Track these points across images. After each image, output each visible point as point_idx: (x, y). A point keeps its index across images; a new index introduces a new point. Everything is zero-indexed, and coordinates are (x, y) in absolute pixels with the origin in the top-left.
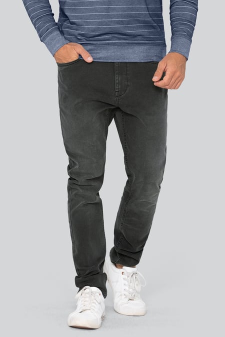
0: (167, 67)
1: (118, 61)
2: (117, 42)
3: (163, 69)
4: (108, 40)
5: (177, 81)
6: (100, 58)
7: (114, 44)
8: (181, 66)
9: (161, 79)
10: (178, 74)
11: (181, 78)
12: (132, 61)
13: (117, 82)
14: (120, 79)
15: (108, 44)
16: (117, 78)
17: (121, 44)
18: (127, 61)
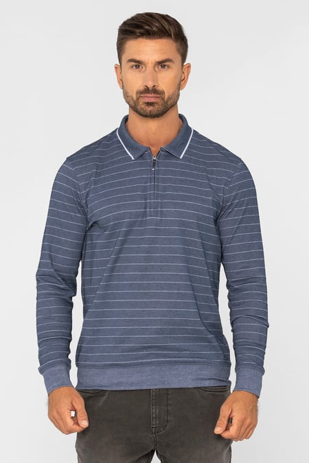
0: (234, 414)
1: (156, 387)
2: (154, 361)
3: (228, 416)
4: (142, 358)
5: (248, 430)
6: (132, 384)
7: (150, 363)
8: (252, 409)
9: (227, 429)
10: (248, 421)
11: (252, 426)
12: (176, 387)
13: (154, 416)
14: (157, 412)
15: (142, 364)
16: (155, 411)
17: (159, 363)
18: (168, 387)
